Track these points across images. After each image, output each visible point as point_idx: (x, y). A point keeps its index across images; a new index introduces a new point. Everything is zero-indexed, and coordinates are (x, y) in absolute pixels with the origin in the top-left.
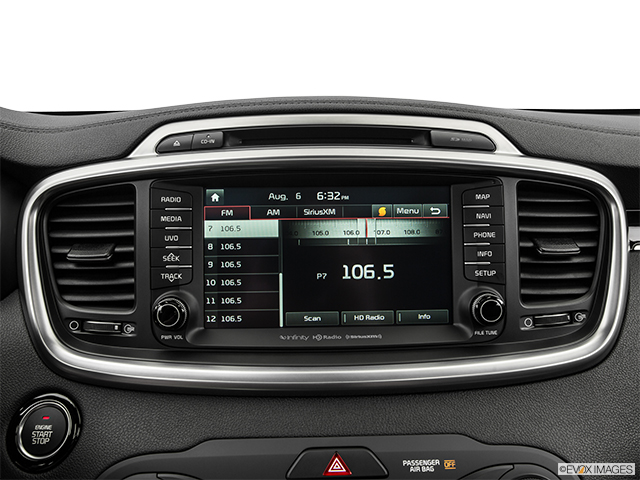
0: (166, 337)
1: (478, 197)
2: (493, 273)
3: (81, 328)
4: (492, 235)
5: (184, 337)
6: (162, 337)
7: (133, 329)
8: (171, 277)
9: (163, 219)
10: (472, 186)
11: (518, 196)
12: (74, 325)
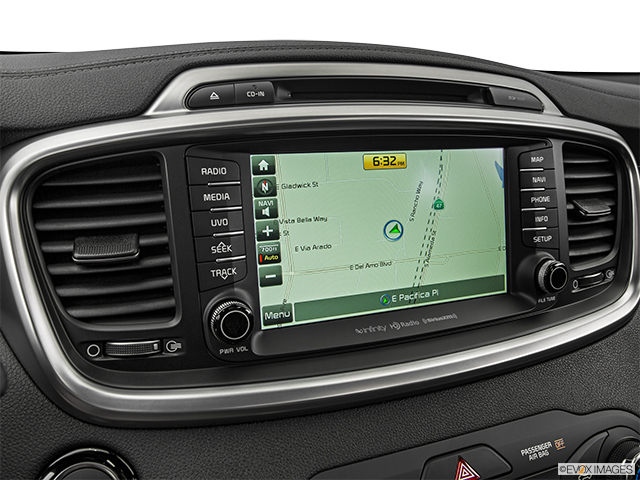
0: (226, 351)
1: (533, 160)
2: (549, 238)
3: (104, 353)
4: (546, 199)
5: (249, 347)
6: (221, 351)
7: (179, 346)
8: (223, 273)
9: (207, 197)
10: (526, 149)
11: (564, 158)
12: (93, 351)
